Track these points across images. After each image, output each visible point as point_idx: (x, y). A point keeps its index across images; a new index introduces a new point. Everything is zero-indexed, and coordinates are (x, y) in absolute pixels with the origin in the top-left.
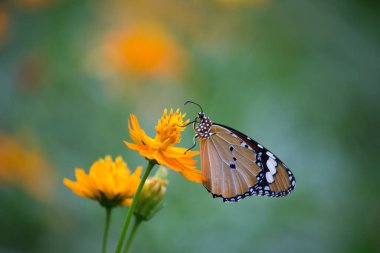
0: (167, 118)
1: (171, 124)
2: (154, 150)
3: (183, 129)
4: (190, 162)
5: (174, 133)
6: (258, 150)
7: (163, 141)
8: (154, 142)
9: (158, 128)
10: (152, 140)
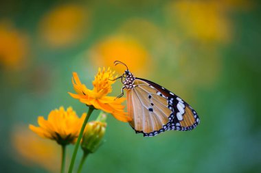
0: (101, 74)
1: (104, 78)
2: (91, 98)
3: (113, 83)
4: (120, 107)
5: (107, 85)
6: (170, 97)
7: (98, 91)
8: (92, 93)
9: (94, 82)
10: (90, 91)
